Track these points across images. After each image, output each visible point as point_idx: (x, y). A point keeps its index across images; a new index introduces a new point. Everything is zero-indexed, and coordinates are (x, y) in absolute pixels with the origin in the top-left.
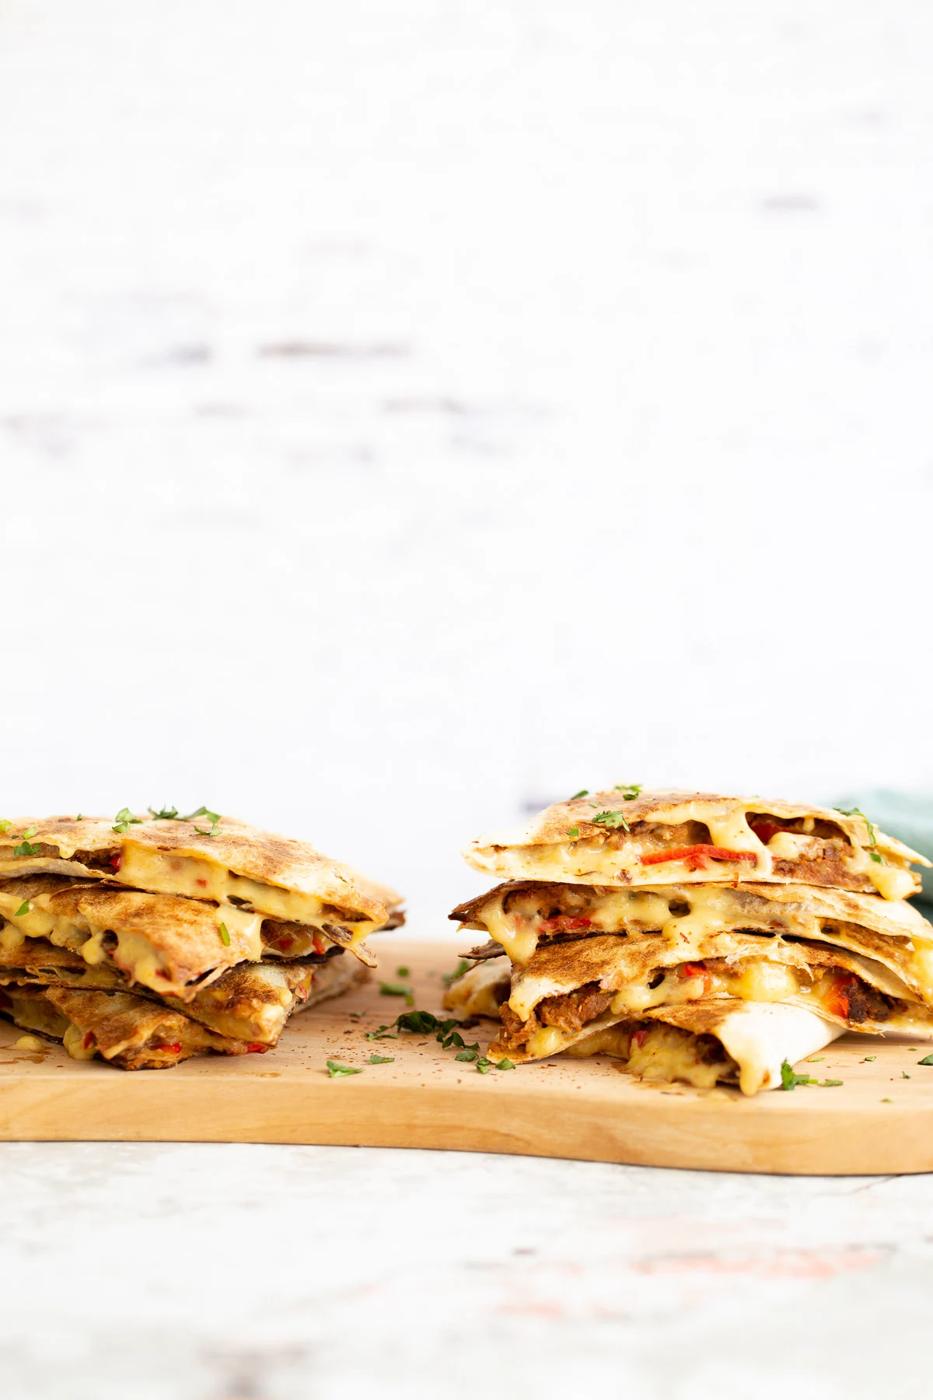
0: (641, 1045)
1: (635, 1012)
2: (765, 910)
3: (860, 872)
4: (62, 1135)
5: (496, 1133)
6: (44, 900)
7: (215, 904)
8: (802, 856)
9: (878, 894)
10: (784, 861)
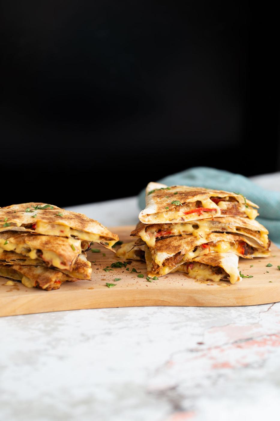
0: (192, 269)
1: (190, 259)
2: (220, 225)
3: (243, 211)
4: (31, 312)
5: (159, 300)
6: (12, 239)
7: (67, 238)
8: (228, 208)
9: (248, 217)
10: (224, 210)
